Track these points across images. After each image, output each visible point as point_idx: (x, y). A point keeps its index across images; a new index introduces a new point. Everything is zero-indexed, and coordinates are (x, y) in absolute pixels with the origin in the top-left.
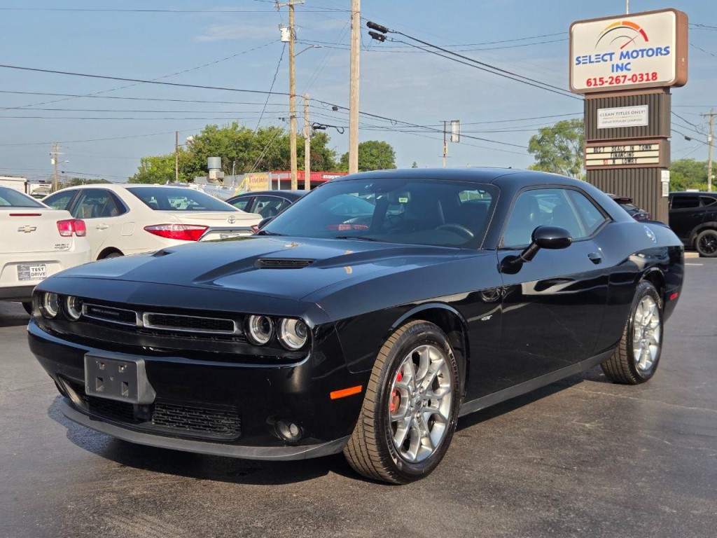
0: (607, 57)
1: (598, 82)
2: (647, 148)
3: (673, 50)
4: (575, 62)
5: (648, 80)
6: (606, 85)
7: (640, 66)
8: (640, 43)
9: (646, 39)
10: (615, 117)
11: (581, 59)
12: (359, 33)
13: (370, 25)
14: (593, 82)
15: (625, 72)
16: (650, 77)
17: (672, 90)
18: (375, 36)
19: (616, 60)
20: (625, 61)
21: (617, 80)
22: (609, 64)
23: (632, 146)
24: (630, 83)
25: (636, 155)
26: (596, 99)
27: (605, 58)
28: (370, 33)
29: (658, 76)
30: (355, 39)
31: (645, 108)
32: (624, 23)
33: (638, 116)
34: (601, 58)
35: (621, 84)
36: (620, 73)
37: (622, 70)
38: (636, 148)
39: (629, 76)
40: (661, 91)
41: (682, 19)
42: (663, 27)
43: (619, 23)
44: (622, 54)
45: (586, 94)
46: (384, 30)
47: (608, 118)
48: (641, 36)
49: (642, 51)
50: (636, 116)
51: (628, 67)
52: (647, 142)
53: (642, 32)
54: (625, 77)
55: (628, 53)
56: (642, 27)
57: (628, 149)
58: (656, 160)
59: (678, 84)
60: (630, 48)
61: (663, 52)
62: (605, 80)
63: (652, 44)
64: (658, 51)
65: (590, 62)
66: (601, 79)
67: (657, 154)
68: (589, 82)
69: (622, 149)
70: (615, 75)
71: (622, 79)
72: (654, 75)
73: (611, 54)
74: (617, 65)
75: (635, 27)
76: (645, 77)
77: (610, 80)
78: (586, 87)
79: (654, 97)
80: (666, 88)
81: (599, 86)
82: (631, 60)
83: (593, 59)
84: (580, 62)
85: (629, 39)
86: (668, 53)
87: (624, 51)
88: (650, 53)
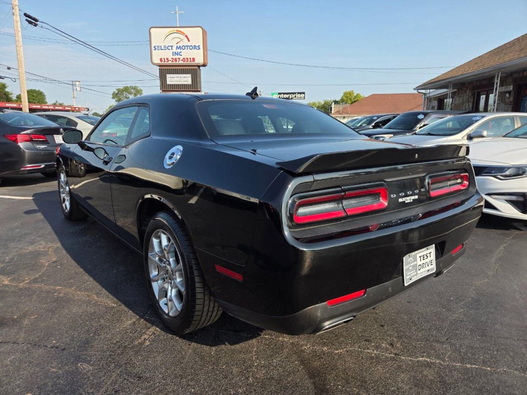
0: (170, 48)
1: (166, 60)
3: (201, 47)
4: (153, 49)
5: (190, 61)
6: (170, 62)
7: (187, 54)
8: (186, 43)
9: (189, 41)
10: (175, 79)
11: (156, 47)
12: (19, 20)
13: (26, 15)
14: (163, 60)
15: (179, 56)
16: (192, 60)
17: (201, 68)
18: (30, 23)
19: (174, 49)
20: (179, 51)
21: (176, 60)
22: (171, 51)
24: (182, 62)
26: (165, 70)
28: (26, 20)
29: (195, 60)
30: (17, 22)
31: (190, 75)
32: (177, 31)
33: (186, 79)
34: (167, 48)
35: (177, 62)
36: (177, 57)
39: (181, 59)
40: (197, 68)
41: (204, 33)
42: (196, 36)
43: (174, 31)
44: (177, 47)
45: (160, 66)
46: (36, 20)
47: (172, 79)
48: (186, 38)
49: (187, 46)
50: (185, 79)
51: (181, 54)
53: (186, 36)
54: (179, 59)
55: (180, 46)
59: (204, 65)
60: (181, 44)
61: (197, 48)
62: (169, 59)
63: (191, 43)
66: (167, 59)
68: (161, 60)
70: (174, 57)
71: (178, 60)
72: (194, 59)
73: (172, 46)
74: (175, 53)
75: (183, 33)
76: (189, 60)
77: (172, 60)
78: (160, 62)
79: (194, 70)
80: (199, 66)
81: (166, 63)
82: (182, 50)
83: (163, 48)
84: (156, 49)
85: (180, 40)
86: (200, 48)
87: (178, 45)
88: (191, 48)
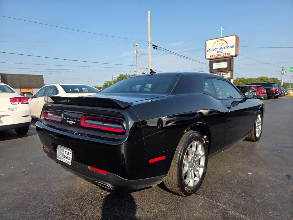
1: (213, 56)
2: (227, 73)
3: (235, 46)
4: (207, 51)
5: (227, 55)
6: (216, 57)
7: (225, 51)
8: (225, 45)
9: (227, 44)
10: (218, 66)
12: (150, 47)
13: (153, 45)
14: (212, 56)
15: (221, 53)
16: (228, 54)
17: (234, 58)
18: (154, 48)
19: (219, 50)
20: (221, 50)
21: (219, 55)
22: (217, 51)
23: (223, 73)
24: (222, 56)
25: (224, 75)
26: (213, 61)
27: (215, 49)
28: (153, 47)
29: (230, 54)
30: (149, 49)
31: (226, 63)
32: (221, 40)
33: (225, 65)
35: (220, 56)
36: (220, 53)
37: (220, 52)
38: (224, 74)
39: (222, 54)
40: (231, 58)
41: (237, 38)
42: (231, 40)
43: (219, 40)
44: (220, 48)
45: (210, 60)
46: (157, 47)
47: (216, 66)
49: (226, 47)
50: (224, 65)
51: (222, 52)
52: (227, 72)
53: (226, 42)
54: (221, 54)
55: (222, 48)
56: (226, 40)
57: (222, 74)
58: (230, 77)
59: (236, 56)
61: (232, 47)
62: (215, 55)
63: (229, 45)
64: (231, 47)
65: (211, 51)
66: (214, 55)
67: (230, 75)
68: (211, 56)
69: (220, 74)
70: (218, 54)
71: (220, 55)
72: (229, 53)
73: (217, 48)
74: (219, 52)
75: (224, 40)
76: (227, 54)
77: (217, 55)
78: (210, 58)
79: (229, 59)
80: (232, 57)
81: (214, 57)
82: (223, 50)
83: (212, 50)
84: (208, 51)
85: (222, 44)
86: (233, 47)
87: (221, 47)
88: (228, 47)
